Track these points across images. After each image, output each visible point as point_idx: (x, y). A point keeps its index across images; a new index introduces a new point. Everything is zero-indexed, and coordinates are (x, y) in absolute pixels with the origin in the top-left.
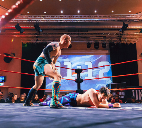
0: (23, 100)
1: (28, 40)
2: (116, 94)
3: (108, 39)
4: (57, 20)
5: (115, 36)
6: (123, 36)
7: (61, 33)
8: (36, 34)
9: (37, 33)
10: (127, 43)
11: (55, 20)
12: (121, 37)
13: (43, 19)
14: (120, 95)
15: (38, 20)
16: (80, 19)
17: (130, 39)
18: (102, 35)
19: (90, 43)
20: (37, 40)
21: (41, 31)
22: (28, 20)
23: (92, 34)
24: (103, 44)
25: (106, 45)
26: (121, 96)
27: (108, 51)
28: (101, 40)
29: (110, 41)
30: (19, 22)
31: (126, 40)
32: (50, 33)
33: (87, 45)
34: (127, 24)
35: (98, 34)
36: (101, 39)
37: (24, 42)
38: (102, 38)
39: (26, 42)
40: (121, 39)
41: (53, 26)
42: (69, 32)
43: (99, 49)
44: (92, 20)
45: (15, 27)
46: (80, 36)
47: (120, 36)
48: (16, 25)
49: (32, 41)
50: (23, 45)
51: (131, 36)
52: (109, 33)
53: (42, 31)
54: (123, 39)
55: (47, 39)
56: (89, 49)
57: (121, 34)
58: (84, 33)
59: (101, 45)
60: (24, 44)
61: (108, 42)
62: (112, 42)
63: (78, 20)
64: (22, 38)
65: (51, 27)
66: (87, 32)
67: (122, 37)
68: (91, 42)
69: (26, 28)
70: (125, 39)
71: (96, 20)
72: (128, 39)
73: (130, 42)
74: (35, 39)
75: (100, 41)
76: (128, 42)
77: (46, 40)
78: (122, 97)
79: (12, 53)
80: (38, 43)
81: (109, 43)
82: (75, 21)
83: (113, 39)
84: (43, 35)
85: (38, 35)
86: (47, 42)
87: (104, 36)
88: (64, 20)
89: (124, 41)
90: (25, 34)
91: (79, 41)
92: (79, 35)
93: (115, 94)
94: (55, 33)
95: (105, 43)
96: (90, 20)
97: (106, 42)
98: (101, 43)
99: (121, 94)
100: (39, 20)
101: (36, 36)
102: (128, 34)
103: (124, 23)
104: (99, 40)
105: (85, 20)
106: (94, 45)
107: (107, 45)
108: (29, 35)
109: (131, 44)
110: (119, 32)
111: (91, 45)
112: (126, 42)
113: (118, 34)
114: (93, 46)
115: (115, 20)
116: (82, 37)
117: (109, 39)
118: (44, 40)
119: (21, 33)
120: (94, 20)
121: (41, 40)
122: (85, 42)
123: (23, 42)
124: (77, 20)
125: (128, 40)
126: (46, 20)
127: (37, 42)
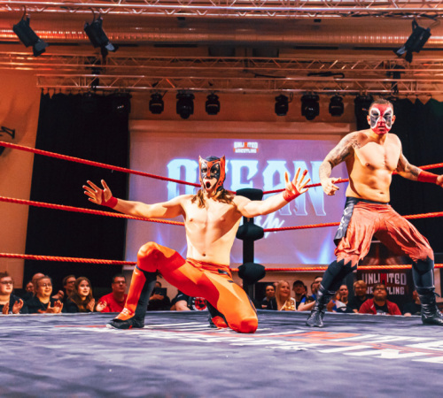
0: (46, 296)
1: (62, 81)
2: (377, 279)
3: (350, 82)
4: (170, 10)
5: (376, 72)
6: (404, 72)
7: (181, 60)
8: (91, 60)
9: (94, 57)
10: (417, 100)
11: (163, 9)
12: (399, 78)
13: (119, 5)
14: (389, 285)
15: (98, 8)
16: (256, 8)
17: (428, 83)
18: (329, 70)
19: (287, 98)
20: (96, 82)
21: (109, 47)
22: (62, 7)
23: (294, 64)
24: (332, 100)
25: (342, 105)
26: (393, 285)
27: (348, 126)
28: (327, 85)
29: (359, 89)
30: (30, 12)
31: (415, 89)
32: (142, 56)
33: (275, 102)
34: (426, 28)
35: (317, 64)
36: (328, 82)
37: (49, 89)
38: (331, 79)
39: (55, 89)
40: (399, 86)
41: (154, 32)
42: (210, 54)
43: (316, 118)
44: (299, 12)
45: (16, 32)
46: (252, 72)
47: (395, 73)
48: (16, 22)
49: (77, 86)
50: (45, 98)
51: (434, 73)
52: (354, 63)
53: (113, 48)
54: (405, 86)
55: (131, 79)
56: (282, 117)
57: (397, 67)
58: (265, 61)
59: (327, 105)
60: (48, 94)
61: (350, 94)
62: (364, 93)
63: (248, 11)
64: (39, 72)
65: (145, 36)
66: (278, 56)
67: (402, 75)
68: (292, 93)
69: (54, 35)
70: (412, 86)
71: (312, 12)
72: (423, 83)
73: (430, 95)
74: (88, 78)
75: (322, 91)
76: (422, 94)
77: (126, 82)
78: (397, 291)
79: (4, 129)
80: (98, 92)
81: (355, 97)
82: (237, 15)
83: (367, 85)
84: (116, 66)
85: (98, 63)
86: (130, 90)
87: (335, 70)
88: (195, 10)
89: (407, 91)
90: (52, 59)
91: (248, 87)
92: (247, 66)
93: (371, 278)
94: (162, 59)
95: (341, 98)
96: (292, 12)
97: (345, 94)
98: (324, 96)
99: (394, 279)
100: (105, 8)
101: (93, 68)
102: (422, 65)
103: (414, 23)
104: (319, 85)
105: (271, 12)
106: (299, 105)
107: (345, 105)
108: (66, 62)
109: (433, 102)
110: (392, 58)
111: (290, 104)
112: (415, 97)
113: (387, 67)
114: (295, 107)
115: (383, 13)
116: (257, 75)
117: (354, 82)
118: (120, 83)
119: (37, 53)
120: (305, 12)
121: (109, 81)
122: (269, 93)
123: (45, 87)
124: (243, 11)
125: (423, 89)
126: (131, 8)
127: (96, 89)
